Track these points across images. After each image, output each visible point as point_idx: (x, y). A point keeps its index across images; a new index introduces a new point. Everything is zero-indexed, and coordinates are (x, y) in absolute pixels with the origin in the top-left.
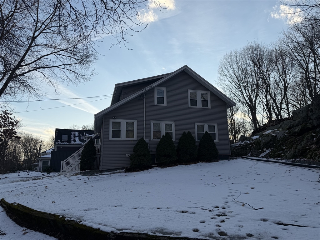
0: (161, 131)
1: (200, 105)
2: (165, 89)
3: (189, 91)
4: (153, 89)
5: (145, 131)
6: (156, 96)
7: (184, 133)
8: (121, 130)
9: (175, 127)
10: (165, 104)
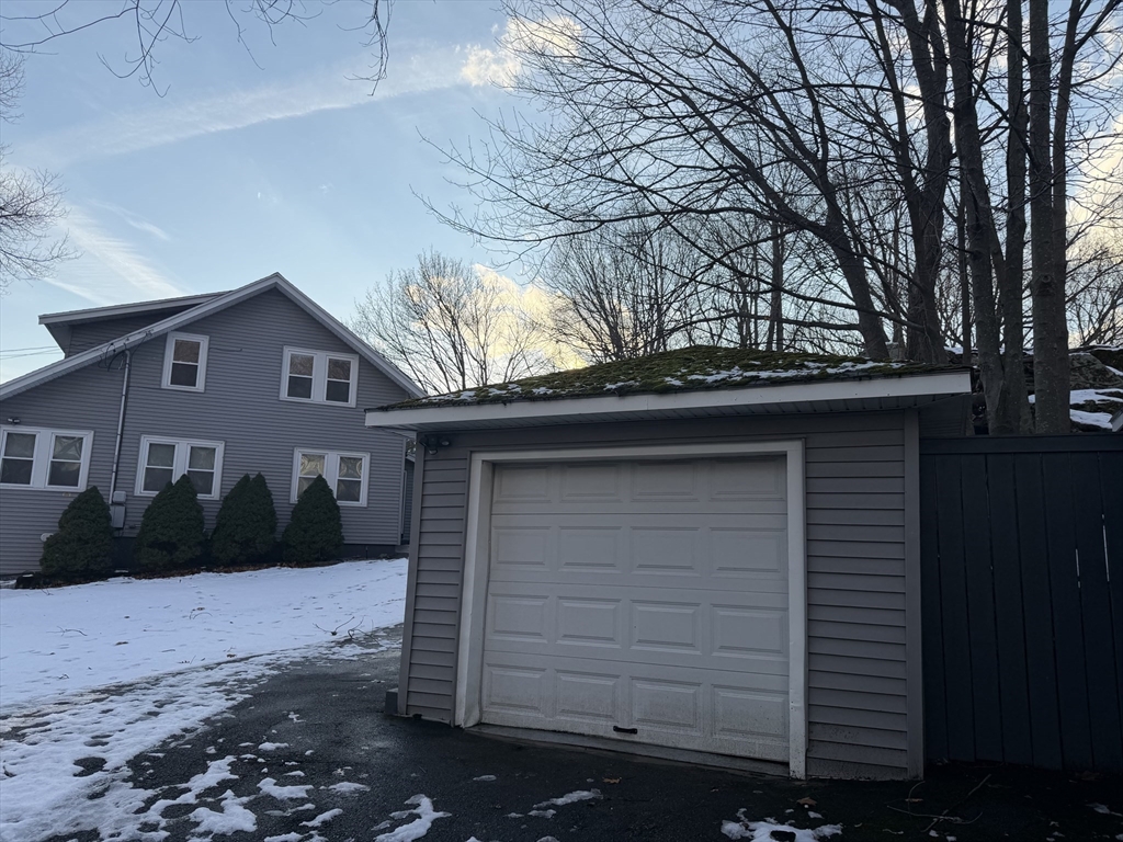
0: (174, 468)
1: (319, 393)
2: (203, 342)
3: (288, 352)
4: (162, 339)
5: (117, 467)
6: (169, 360)
7: (246, 477)
8: (34, 459)
9: (224, 457)
10: (200, 385)
